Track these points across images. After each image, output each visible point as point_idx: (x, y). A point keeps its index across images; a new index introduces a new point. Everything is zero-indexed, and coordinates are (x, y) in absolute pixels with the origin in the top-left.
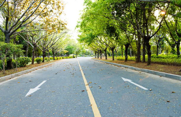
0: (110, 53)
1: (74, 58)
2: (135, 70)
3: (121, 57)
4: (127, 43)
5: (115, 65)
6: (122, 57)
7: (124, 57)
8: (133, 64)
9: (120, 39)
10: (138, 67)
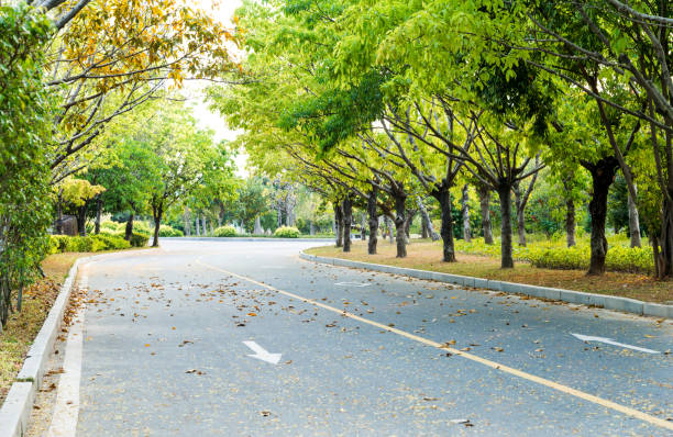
0: (468, 213)
1: (136, 251)
2: (642, 314)
3: (559, 247)
4: (603, 153)
5: (528, 296)
6: (571, 243)
7: (582, 248)
8: (637, 286)
9: (559, 130)
10: (658, 299)
